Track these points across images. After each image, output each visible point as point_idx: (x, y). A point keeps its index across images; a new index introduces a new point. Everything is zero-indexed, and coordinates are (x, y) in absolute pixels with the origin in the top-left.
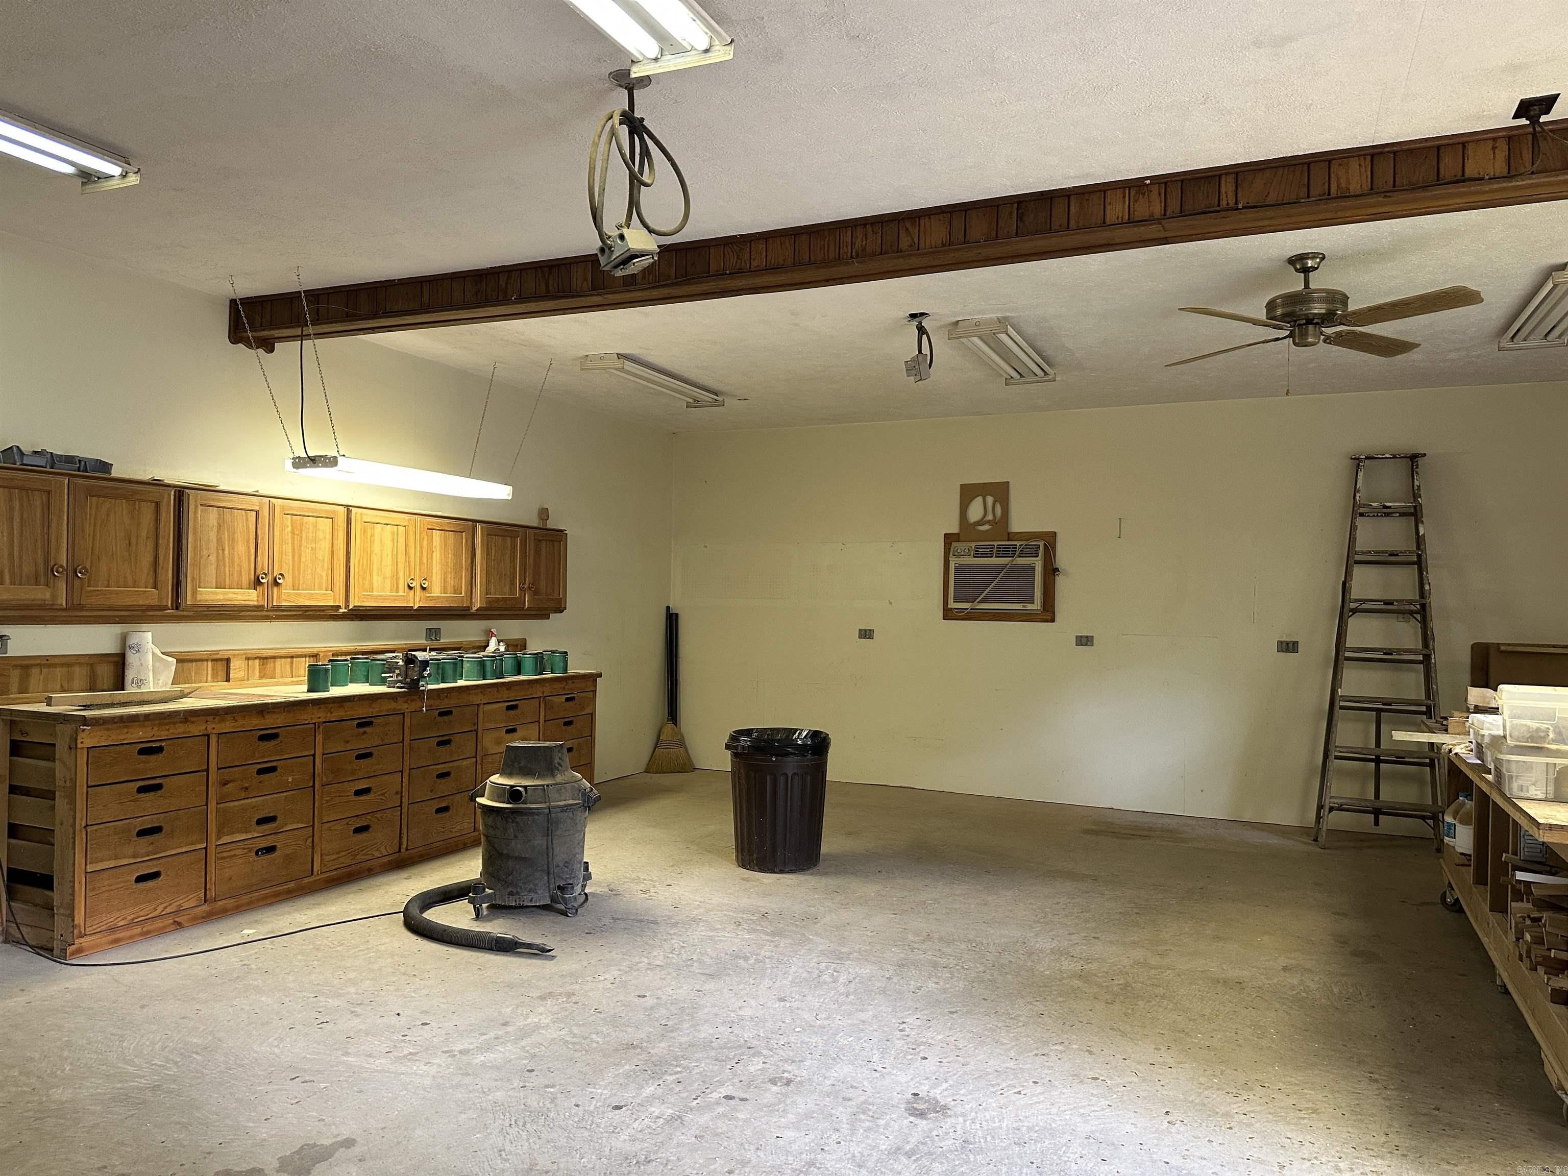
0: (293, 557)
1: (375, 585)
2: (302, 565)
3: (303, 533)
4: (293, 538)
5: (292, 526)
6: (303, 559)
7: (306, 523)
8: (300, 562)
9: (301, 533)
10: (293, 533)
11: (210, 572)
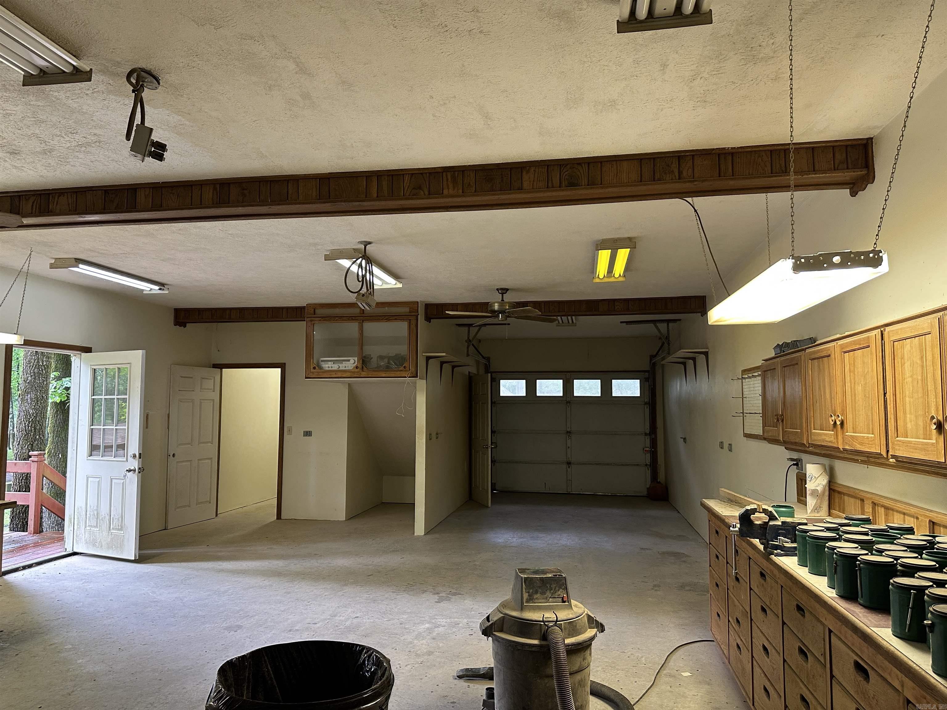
0: (851, 396)
1: (909, 426)
2: (857, 406)
3: (856, 369)
4: (850, 376)
5: (850, 364)
6: (857, 398)
7: (856, 357)
8: (855, 401)
9: (854, 368)
10: (850, 371)
11: (818, 418)
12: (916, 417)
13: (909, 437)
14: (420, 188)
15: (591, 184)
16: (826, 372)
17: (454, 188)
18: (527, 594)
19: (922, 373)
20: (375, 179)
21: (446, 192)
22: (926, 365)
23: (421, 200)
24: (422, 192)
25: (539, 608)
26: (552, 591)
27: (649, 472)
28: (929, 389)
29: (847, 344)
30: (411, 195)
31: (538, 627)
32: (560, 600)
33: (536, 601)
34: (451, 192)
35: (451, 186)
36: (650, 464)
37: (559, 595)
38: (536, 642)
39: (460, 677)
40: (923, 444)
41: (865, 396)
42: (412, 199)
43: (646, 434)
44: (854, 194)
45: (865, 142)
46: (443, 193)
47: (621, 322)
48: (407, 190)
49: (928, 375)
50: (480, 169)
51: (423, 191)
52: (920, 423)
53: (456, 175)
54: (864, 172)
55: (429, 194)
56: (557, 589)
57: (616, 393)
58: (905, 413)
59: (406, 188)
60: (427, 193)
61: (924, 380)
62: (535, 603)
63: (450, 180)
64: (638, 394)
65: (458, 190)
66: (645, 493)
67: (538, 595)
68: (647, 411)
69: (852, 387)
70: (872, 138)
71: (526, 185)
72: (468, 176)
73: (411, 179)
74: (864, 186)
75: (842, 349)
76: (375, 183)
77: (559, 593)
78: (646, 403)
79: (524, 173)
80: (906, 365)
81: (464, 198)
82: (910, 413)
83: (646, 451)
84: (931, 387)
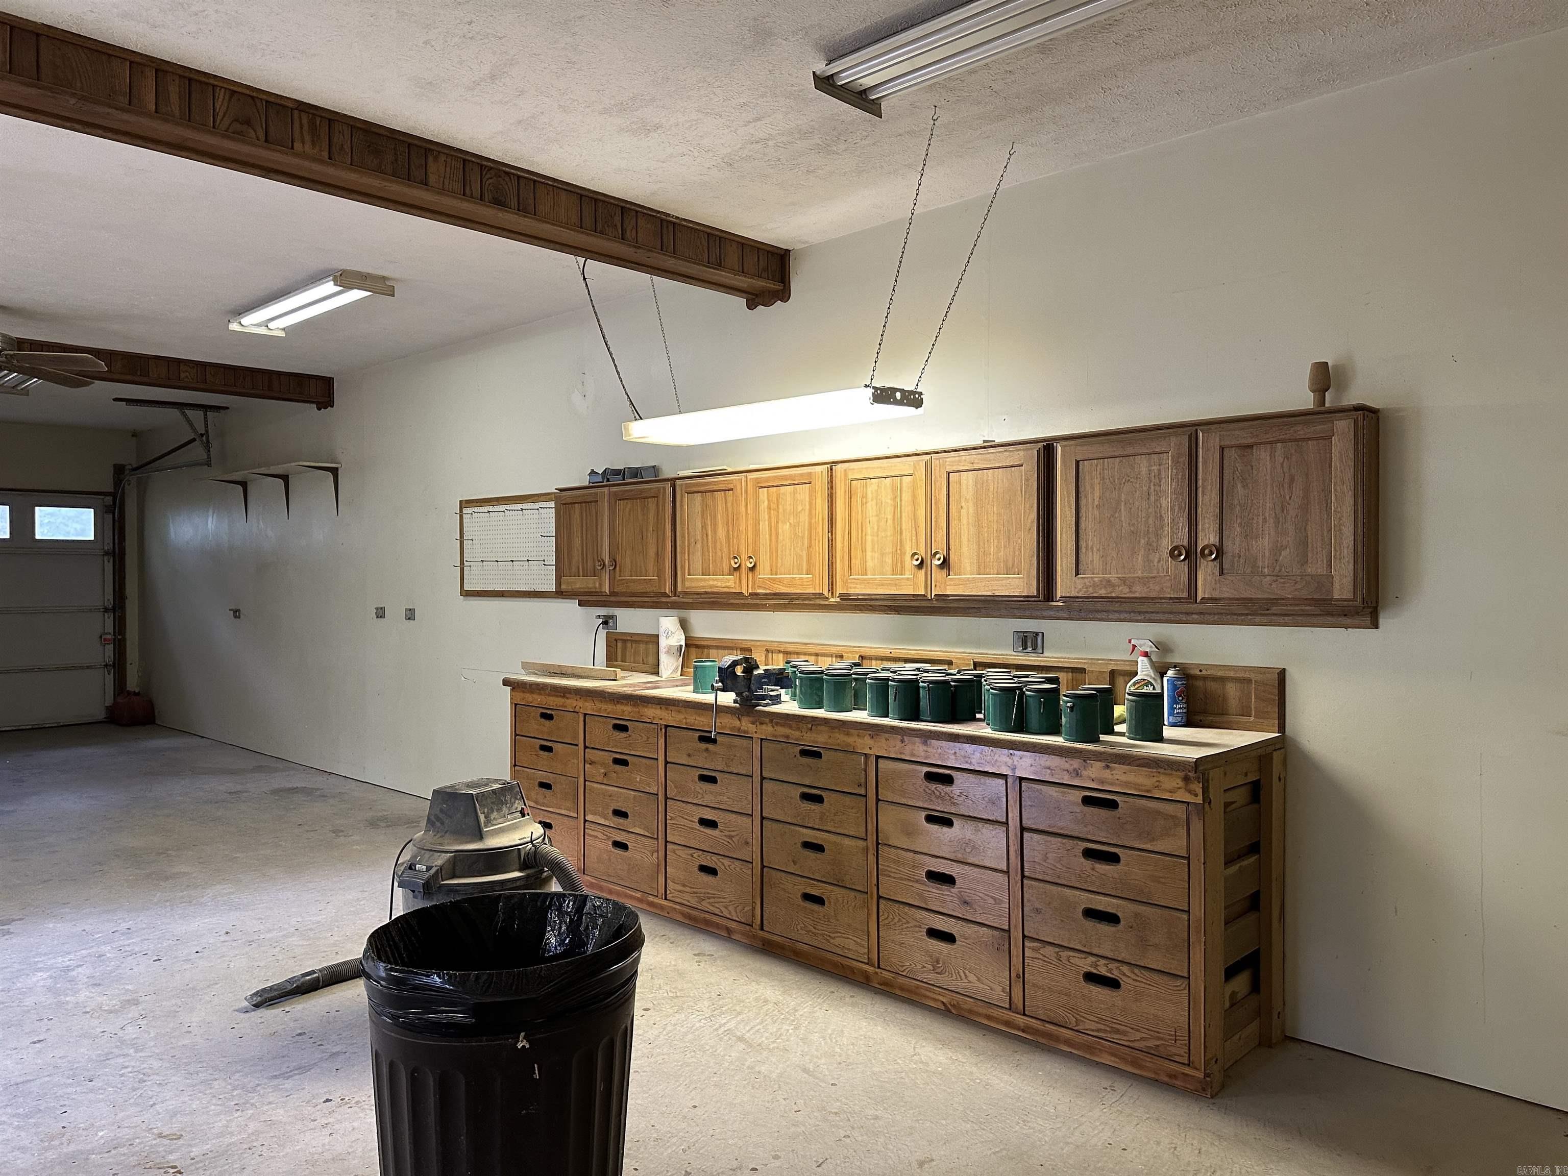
0: (770, 535)
1: (870, 564)
2: (780, 546)
3: (780, 507)
4: (769, 513)
5: (769, 501)
6: (780, 538)
7: (783, 494)
8: (777, 541)
9: (778, 506)
10: (769, 508)
11: (697, 561)
12: (882, 555)
13: (869, 572)
14: (248, 122)
15: (522, 209)
16: (720, 508)
17: (313, 143)
18: (483, 815)
19: (894, 512)
20: (151, 74)
21: (298, 145)
22: (901, 505)
23: (253, 149)
24: (251, 131)
25: (502, 831)
26: (508, 805)
27: (110, 679)
28: (904, 527)
29: (768, 479)
30: (230, 130)
31: (516, 854)
32: (518, 814)
33: (494, 822)
34: (308, 148)
35: (307, 138)
36: (114, 663)
37: (517, 808)
38: (516, 874)
39: (257, 1006)
40: (892, 580)
41: (795, 534)
42: (233, 139)
43: (106, 610)
44: (751, 306)
45: (783, 253)
46: (292, 148)
47: (116, 400)
48: (222, 120)
49: (903, 515)
50: (361, 129)
51: (255, 131)
52: (887, 560)
53: (318, 123)
54: (778, 287)
55: (266, 141)
56: (513, 800)
57: (42, 533)
58: (864, 551)
59: (221, 114)
60: (262, 136)
61: (897, 519)
62: (494, 825)
63: (306, 127)
64: (91, 537)
65: (321, 151)
66: (101, 715)
67: (495, 813)
68: (109, 567)
69: (773, 524)
70: (789, 251)
71: (432, 179)
72: (340, 132)
73: (230, 100)
74: (773, 301)
75: (758, 483)
76: (151, 83)
77: (516, 805)
78: (106, 553)
79: (430, 159)
80: (869, 505)
81: (332, 169)
82: (873, 550)
83: (105, 640)
84: (906, 525)
